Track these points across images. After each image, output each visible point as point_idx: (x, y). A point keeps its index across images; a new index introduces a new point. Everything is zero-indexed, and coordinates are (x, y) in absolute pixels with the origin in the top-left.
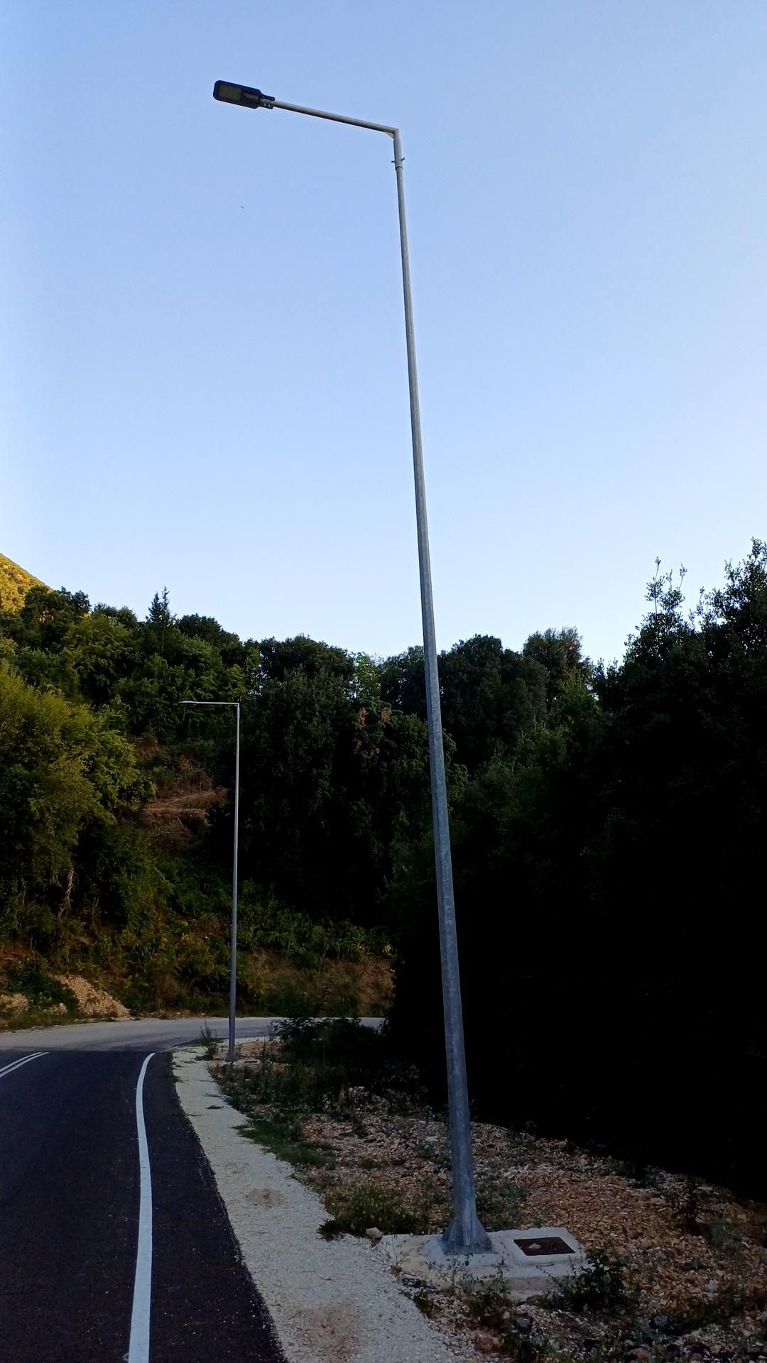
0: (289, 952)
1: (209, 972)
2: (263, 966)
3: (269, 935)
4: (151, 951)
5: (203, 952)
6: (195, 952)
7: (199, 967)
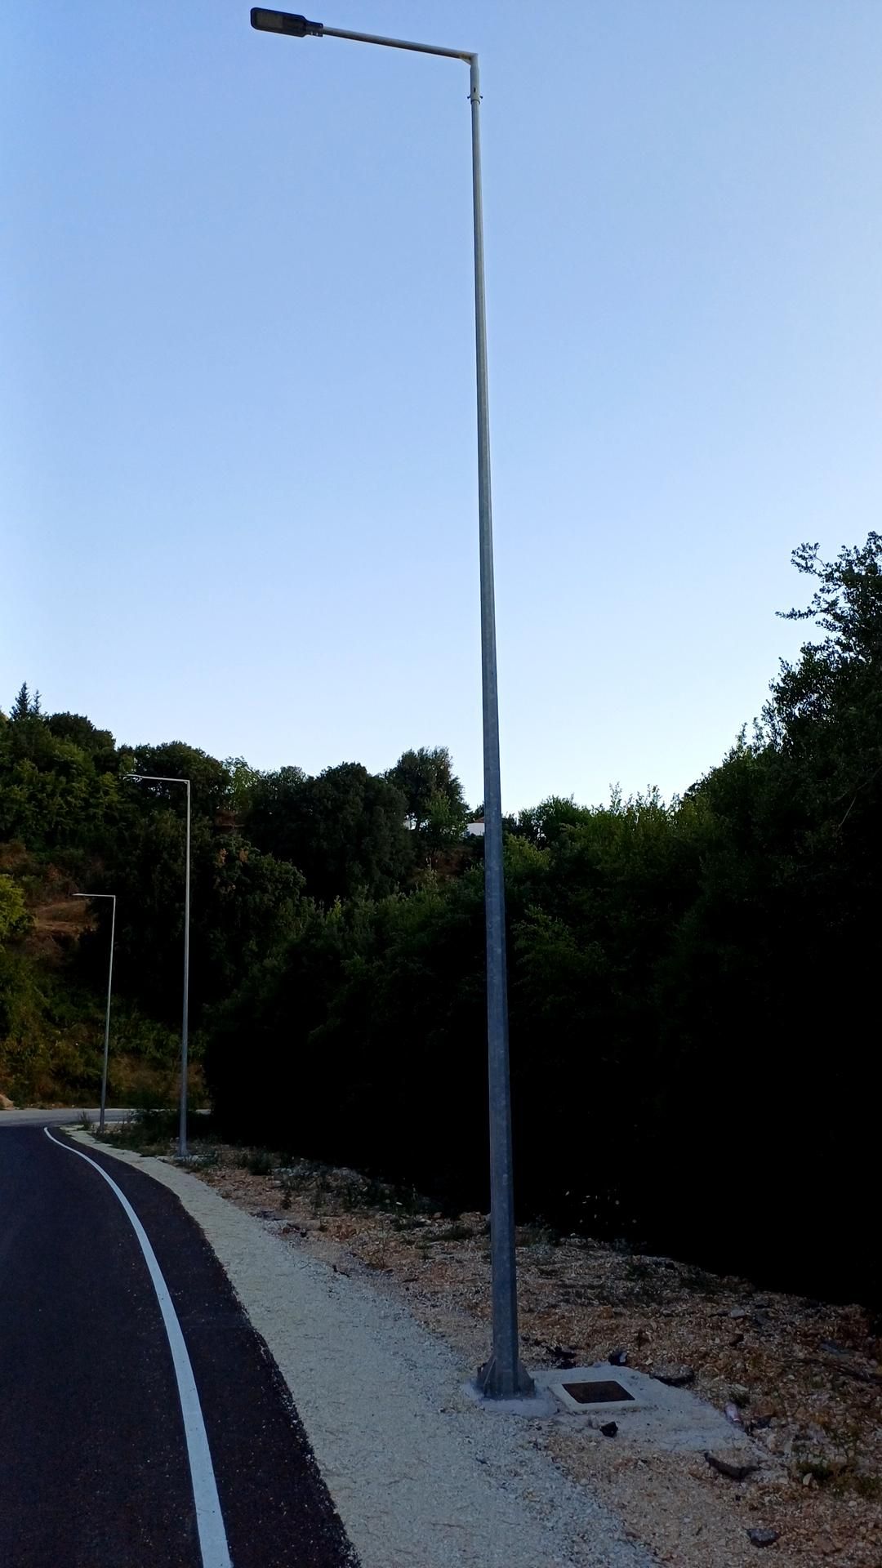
0: (147, 1057)
1: (79, 1072)
2: (125, 1068)
3: (131, 1042)
4: (30, 1055)
5: (74, 1056)
6: (67, 1057)
7: (71, 1069)
